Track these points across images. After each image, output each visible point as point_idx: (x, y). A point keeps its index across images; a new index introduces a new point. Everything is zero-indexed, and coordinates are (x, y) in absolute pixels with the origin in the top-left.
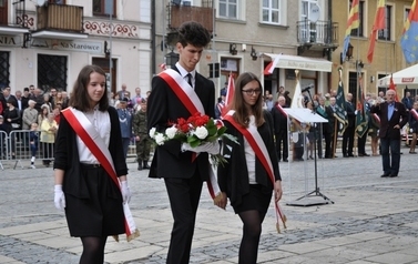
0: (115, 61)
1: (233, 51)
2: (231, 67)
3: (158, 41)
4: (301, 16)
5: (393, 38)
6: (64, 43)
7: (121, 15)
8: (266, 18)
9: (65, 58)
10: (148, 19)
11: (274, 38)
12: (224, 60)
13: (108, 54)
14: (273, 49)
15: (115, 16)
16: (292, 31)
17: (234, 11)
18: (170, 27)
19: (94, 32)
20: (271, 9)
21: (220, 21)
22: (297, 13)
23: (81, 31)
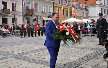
0: (16, 19)
1: (37, 17)
2: (37, 20)
3: (24, 15)
4: (49, 11)
5: (64, 15)
6: (7, 16)
7: (17, 11)
8: (43, 11)
9: (7, 18)
10: (22, 12)
11: (44, 15)
12: (35, 18)
13: (15, 18)
14: (44, 17)
15: (16, 11)
16: (47, 14)
17: (37, 10)
18: (26, 13)
19: (12, 14)
20: (43, 10)
21: (35, 12)
22: (48, 10)
23: (10, 13)
